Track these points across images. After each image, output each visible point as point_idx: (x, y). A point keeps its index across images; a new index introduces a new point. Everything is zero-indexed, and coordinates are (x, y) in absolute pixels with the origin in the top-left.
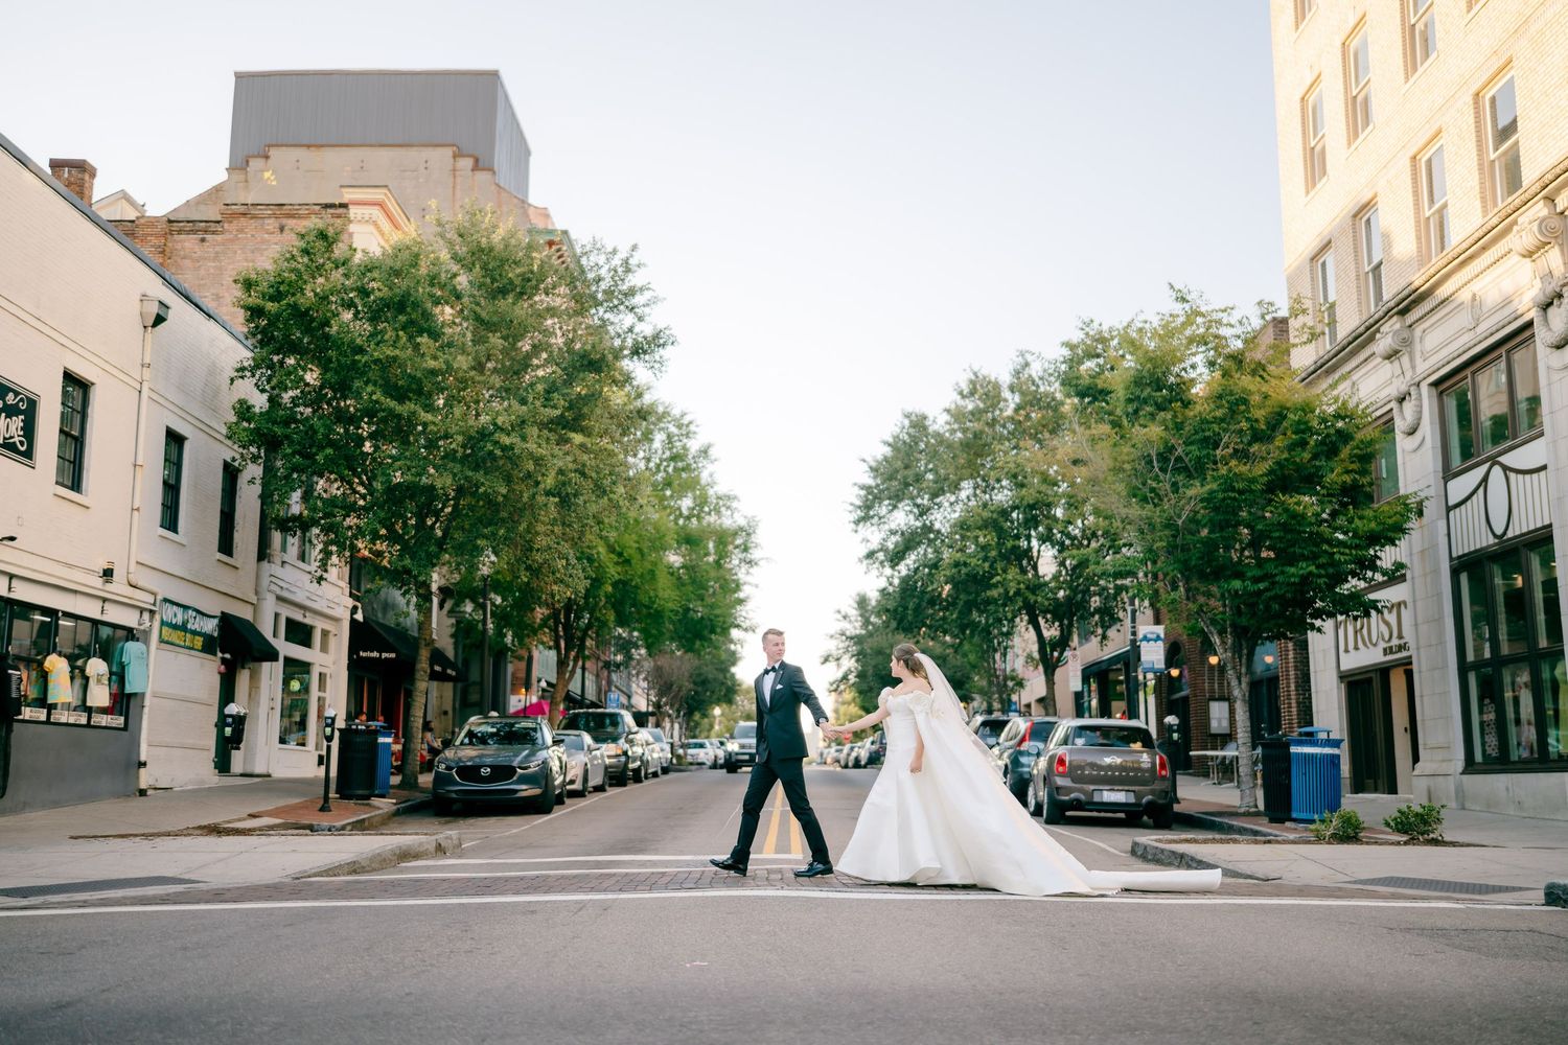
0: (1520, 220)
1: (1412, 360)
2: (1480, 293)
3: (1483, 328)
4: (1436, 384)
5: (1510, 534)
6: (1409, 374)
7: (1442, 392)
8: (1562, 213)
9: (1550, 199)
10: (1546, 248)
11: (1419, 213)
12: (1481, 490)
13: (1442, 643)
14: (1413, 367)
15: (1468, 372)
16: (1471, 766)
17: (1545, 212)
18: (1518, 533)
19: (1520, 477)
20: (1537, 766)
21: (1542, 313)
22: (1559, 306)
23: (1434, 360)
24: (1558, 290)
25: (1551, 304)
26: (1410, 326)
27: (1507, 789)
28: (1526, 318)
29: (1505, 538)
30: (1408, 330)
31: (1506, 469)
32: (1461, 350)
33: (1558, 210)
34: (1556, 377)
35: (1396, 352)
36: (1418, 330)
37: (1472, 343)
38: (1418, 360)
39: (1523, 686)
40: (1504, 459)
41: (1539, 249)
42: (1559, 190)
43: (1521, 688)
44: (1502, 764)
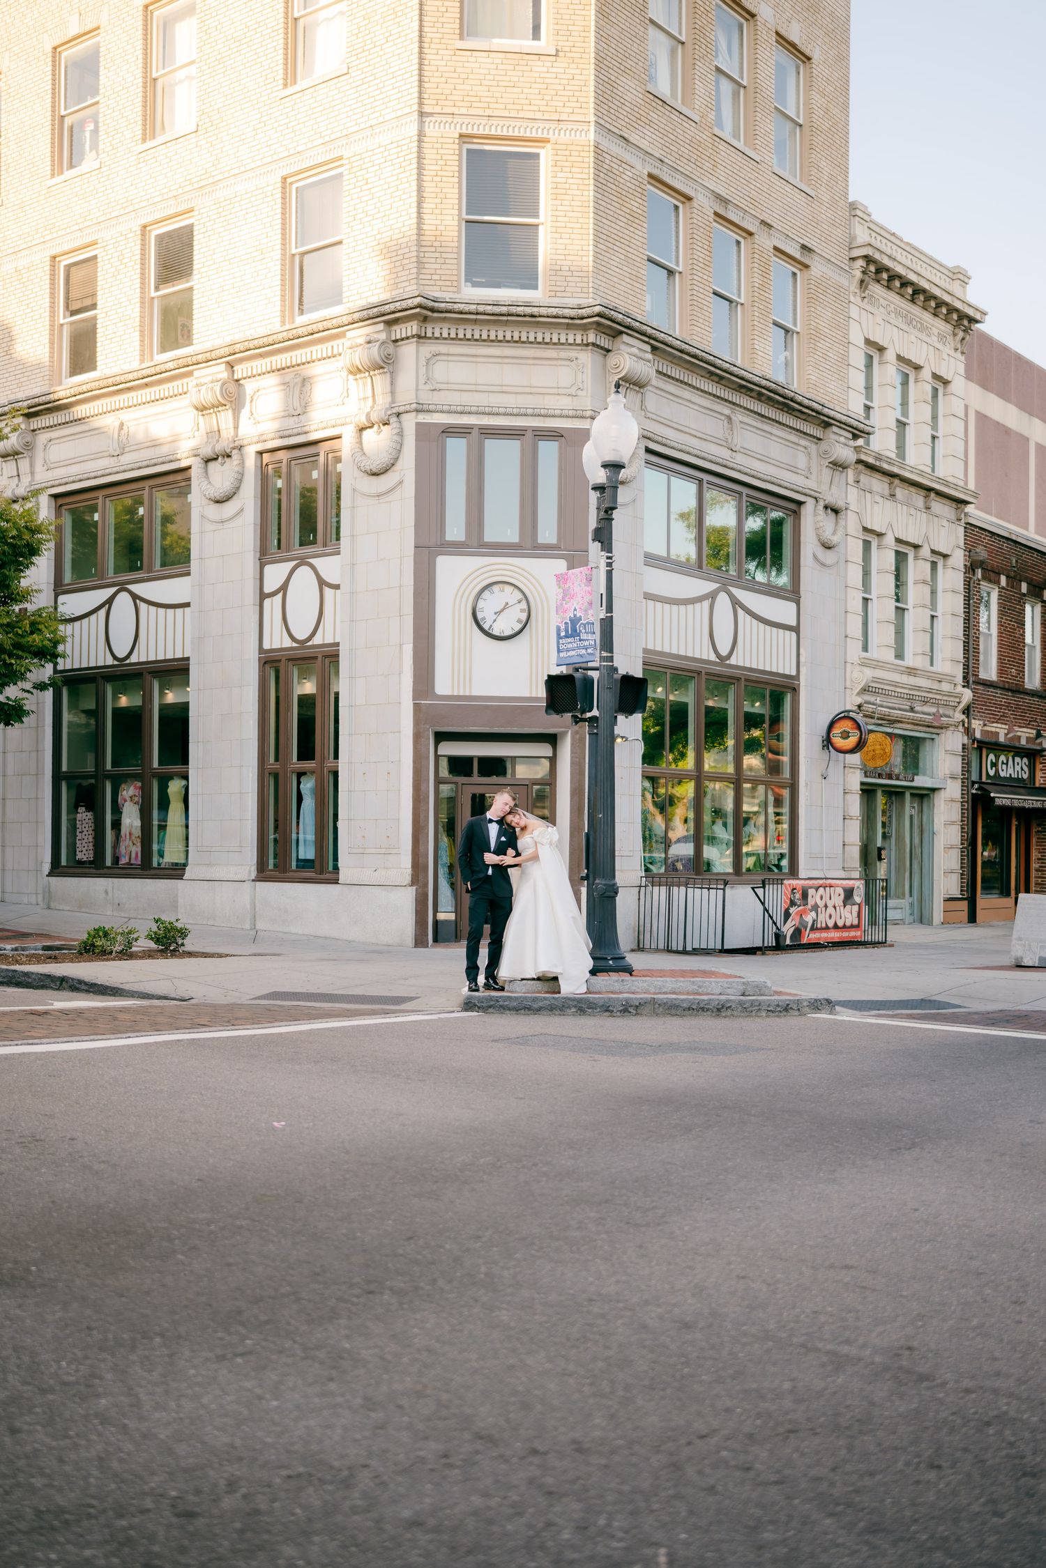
0: (196, 374)
1: (32, 465)
2: (129, 424)
3: (127, 459)
4: (56, 497)
5: (134, 659)
6: (26, 480)
7: (61, 506)
8: (237, 381)
9: (231, 366)
10: (220, 409)
11: (54, 317)
12: (103, 612)
13: (38, 751)
14: (32, 473)
15: (100, 494)
16: (56, 869)
17: (225, 375)
18: (143, 659)
19: (153, 609)
20: (139, 871)
21: (203, 465)
22: (223, 464)
23: (60, 473)
24: (228, 451)
25: (216, 459)
26: (34, 431)
27: (106, 892)
28: (184, 464)
29: (128, 662)
30: (31, 433)
31: (135, 597)
32: (100, 473)
33: (236, 377)
34: (209, 527)
35: (17, 453)
36: (43, 438)
37: (115, 470)
38: (39, 467)
39: (128, 799)
40: (136, 588)
41: (213, 406)
42: (241, 360)
43: (125, 801)
44: (96, 868)
